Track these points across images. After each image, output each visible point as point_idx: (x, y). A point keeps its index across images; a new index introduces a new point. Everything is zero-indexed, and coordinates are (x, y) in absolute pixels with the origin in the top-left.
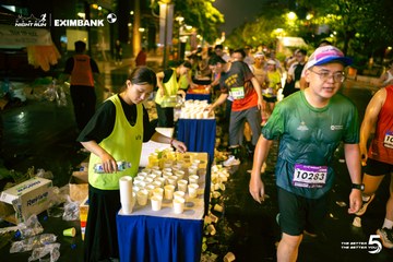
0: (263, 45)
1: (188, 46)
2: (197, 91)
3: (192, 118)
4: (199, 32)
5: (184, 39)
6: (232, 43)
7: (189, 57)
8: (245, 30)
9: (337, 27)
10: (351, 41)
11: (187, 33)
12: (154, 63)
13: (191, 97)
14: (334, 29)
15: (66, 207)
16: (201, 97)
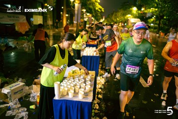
0: (122, 22)
1: (88, 23)
2: (91, 43)
3: (89, 55)
4: (93, 16)
5: (86, 20)
6: (108, 21)
7: (89, 28)
8: (114, 15)
9: (155, 14)
10: (162, 20)
11: (87, 17)
12: (72, 30)
13: (88, 45)
14: (154, 15)
15: (31, 95)
16: (93, 46)
